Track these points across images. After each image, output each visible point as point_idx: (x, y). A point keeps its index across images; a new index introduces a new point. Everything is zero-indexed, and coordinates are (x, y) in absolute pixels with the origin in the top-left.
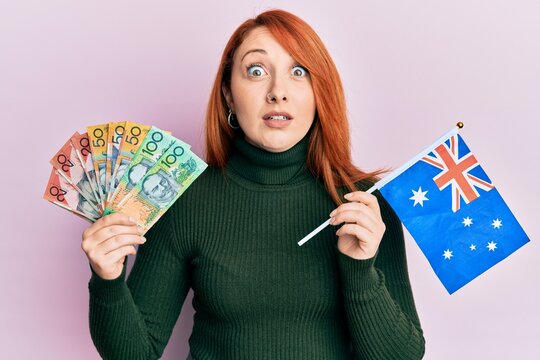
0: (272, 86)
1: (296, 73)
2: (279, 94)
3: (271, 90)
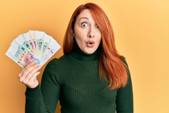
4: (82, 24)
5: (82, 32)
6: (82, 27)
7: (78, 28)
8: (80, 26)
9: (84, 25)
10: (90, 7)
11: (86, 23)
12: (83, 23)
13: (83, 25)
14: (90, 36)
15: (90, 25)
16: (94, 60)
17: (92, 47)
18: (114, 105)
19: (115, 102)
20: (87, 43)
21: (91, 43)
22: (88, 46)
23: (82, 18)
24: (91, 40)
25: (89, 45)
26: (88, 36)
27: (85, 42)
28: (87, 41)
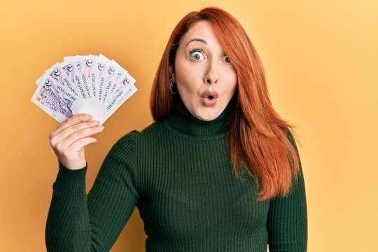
4: (191, 53)
5: (192, 71)
6: (192, 60)
7: (183, 63)
8: (186, 58)
9: (197, 57)
10: (211, 15)
11: (200, 50)
12: (195, 51)
13: (193, 56)
14: (209, 81)
15: (209, 57)
16: (219, 132)
17: (212, 105)
18: (263, 234)
19: (265, 226)
20: (203, 96)
21: (211, 97)
22: (204, 104)
23: (192, 40)
24: (211, 89)
25: (207, 101)
26: (204, 81)
27: (198, 93)
28: (202, 91)
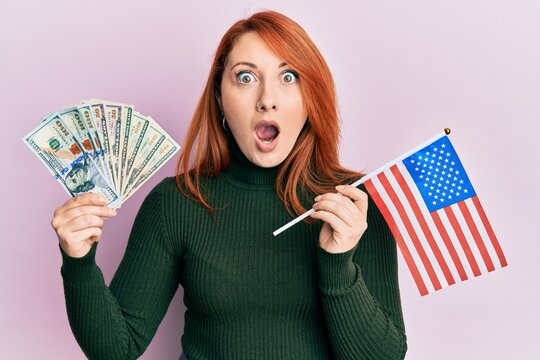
0: (261, 93)
1: (286, 78)
2: (268, 103)
3: (260, 98)
4: (238, 75)
11: (250, 72)
13: (241, 78)
14: (263, 108)
23: (238, 64)
24: (268, 117)
26: (257, 109)
